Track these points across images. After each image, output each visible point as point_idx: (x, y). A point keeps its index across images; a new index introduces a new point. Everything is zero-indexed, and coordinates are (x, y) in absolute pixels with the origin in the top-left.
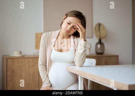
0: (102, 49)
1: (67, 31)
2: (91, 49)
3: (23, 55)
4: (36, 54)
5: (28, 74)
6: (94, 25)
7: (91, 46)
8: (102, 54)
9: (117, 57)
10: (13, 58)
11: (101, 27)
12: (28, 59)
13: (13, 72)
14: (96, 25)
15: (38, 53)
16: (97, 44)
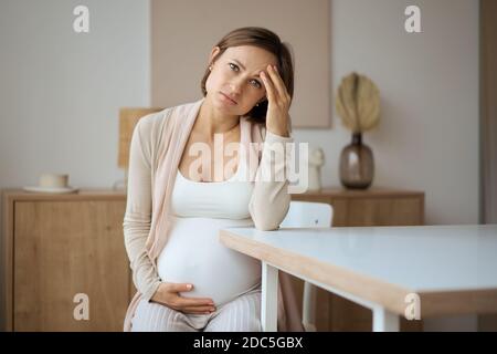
0: (366, 169)
1: (228, 98)
2: (323, 169)
3: (75, 187)
4: (121, 186)
5: (91, 256)
6: (337, 82)
7: (323, 157)
8: (364, 186)
9: (419, 197)
10: (38, 200)
11: (363, 91)
12: (92, 203)
13: (35, 248)
14: (344, 80)
15: (126, 181)
16: (346, 150)
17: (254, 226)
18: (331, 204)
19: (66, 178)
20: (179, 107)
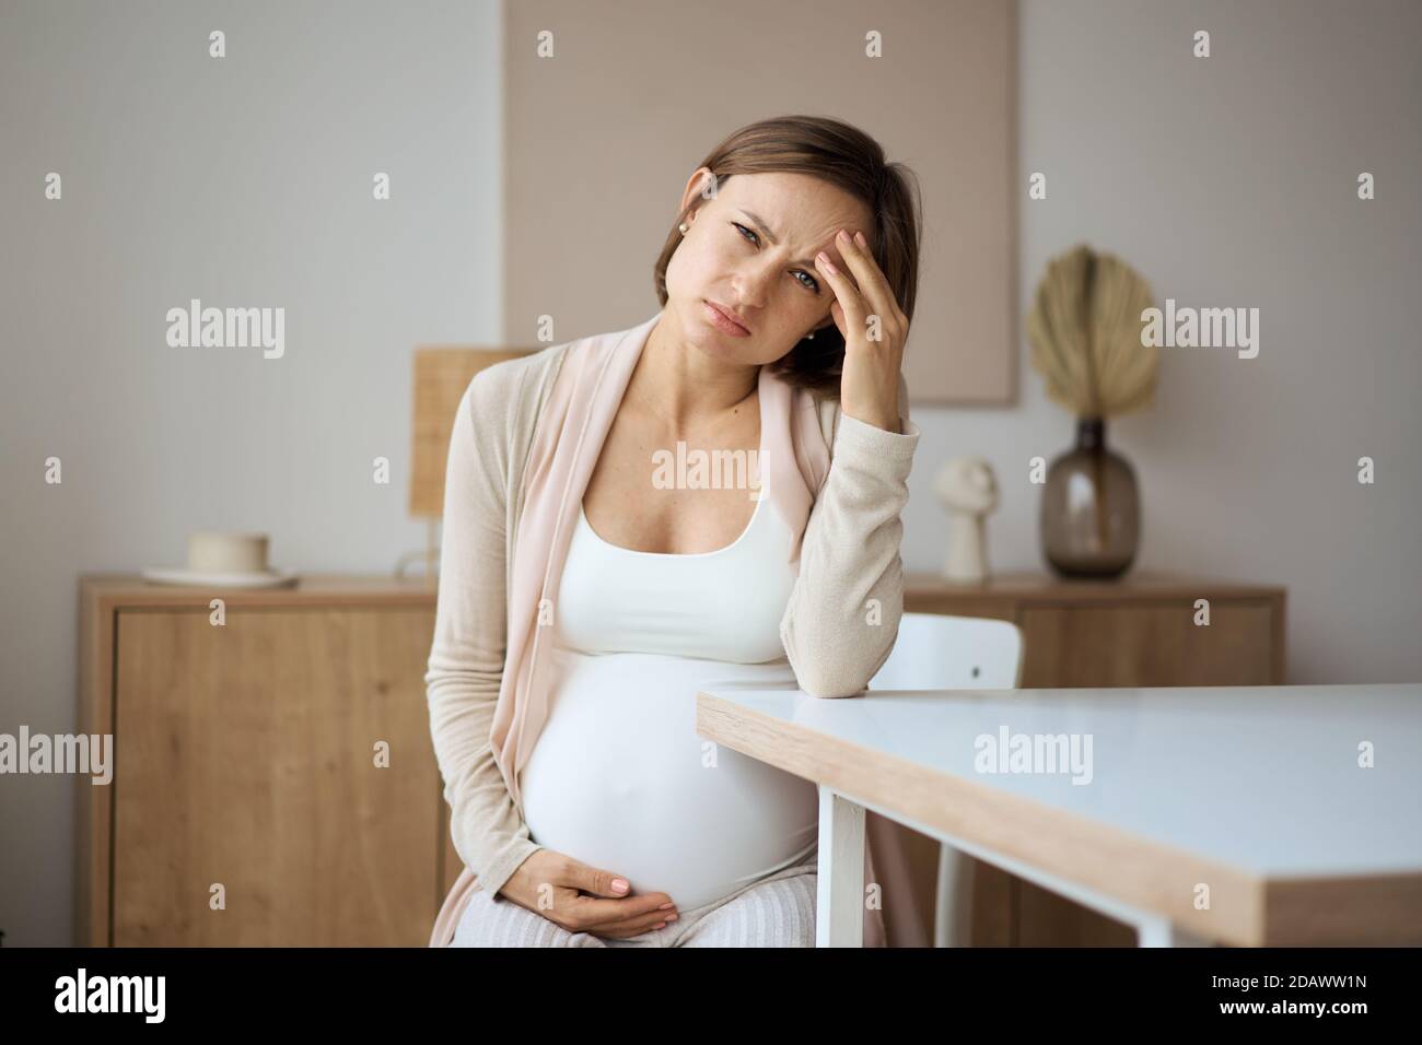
0: (1115, 523)
1: (723, 317)
2: (993, 522)
3: (289, 572)
4: (418, 567)
5: (331, 767)
6: (1034, 274)
7: (993, 488)
8: (1110, 570)
9: (1270, 603)
10: (185, 608)
11: (1108, 298)
12: (337, 617)
13: (175, 745)
14: (1054, 268)
15: (434, 554)
16: (1059, 469)
17: (794, 685)
18: (1018, 622)
19: (262, 545)
20: (587, 343)
